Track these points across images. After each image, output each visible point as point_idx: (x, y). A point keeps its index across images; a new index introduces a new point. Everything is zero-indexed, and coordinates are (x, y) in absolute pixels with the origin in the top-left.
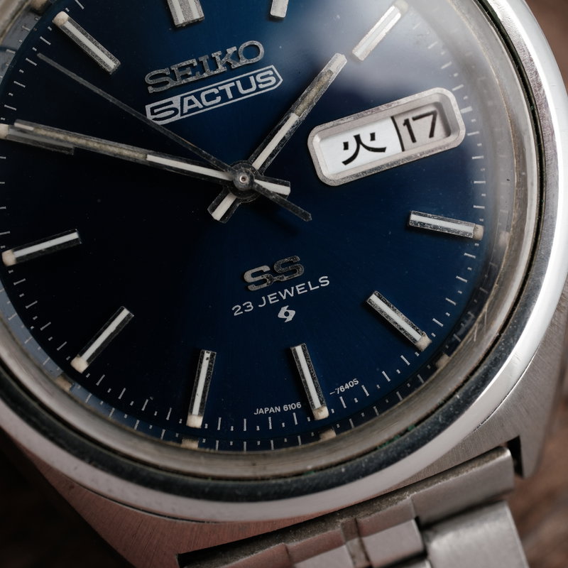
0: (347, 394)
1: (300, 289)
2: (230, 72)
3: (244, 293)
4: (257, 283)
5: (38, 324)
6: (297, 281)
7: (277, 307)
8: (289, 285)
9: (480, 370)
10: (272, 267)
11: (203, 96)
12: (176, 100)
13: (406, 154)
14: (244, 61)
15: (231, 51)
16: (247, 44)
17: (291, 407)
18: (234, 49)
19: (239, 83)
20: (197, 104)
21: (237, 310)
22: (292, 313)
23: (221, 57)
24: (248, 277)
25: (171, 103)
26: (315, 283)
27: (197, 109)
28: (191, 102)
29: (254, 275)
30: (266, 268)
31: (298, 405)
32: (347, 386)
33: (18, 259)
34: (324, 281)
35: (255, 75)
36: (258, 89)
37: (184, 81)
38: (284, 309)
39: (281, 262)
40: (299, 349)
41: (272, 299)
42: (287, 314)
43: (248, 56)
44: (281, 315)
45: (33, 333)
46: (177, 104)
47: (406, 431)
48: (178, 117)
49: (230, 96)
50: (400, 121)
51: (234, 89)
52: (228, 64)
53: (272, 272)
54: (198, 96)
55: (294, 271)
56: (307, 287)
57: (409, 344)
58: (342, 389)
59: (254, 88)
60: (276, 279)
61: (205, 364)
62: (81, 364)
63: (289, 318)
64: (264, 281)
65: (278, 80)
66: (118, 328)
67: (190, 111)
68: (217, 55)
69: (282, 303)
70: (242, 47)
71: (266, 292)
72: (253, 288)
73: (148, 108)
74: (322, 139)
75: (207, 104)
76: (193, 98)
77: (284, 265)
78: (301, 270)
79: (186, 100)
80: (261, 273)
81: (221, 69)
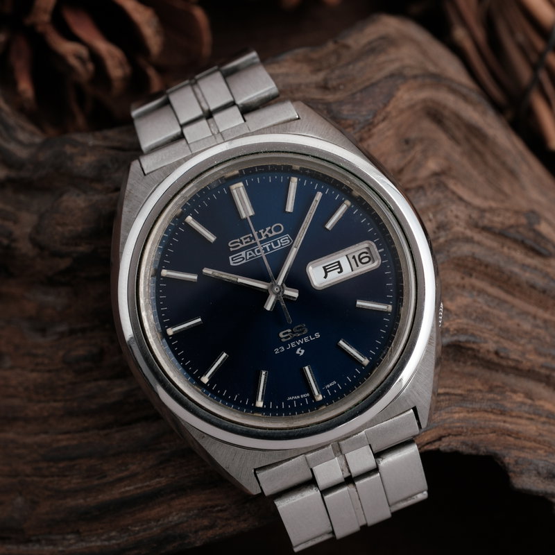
0: (331, 389)
1: (306, 339)
2: (268, 239)
3: (279, 343)
4: (285, 338)
5: (184, 362)
6: (305, 336)
7: (296, 349)
8: (300, 338)
9: (391, 374)
10: (292, 330)
11: (256, 250)
12: (243, 253)
13: (354, 273)
14: (274, 233)
15: (268, 229)
16: (275, 225)
17: (304, 395)
18: (270, 228)
19: (272, 244)
20: (253, 255)
21: (277, 351)
22: (303, 351)
23: (264, 232)
24: (281, 335)
25: (241, 255)
26: (313, 336)
27: (253, 257)
28: (250, 254)
29: (284, 334)
30: (289, 331)
31: (308, 395)
32: (331, 385)
33: (174, 332)
34: (317, 335)
35: (280, 240)
36: (282, 246)
37: (247, 244)
38: (299, 349)
39: (296, 327)
40: (307, 368)
41: (293, 345)
42: (300, 352)
43: (276, 231)
44: (298, 352)
45: (182, 366)
46: (244, 255)
47: (358, 404)
48: (245, 261)
49: (269, 250)
50: (350, 257)
51: (270, 247)
52: (267, 235)
53: (293, 332)
54: (253, 251)
55: (303, 331)
56: (309, 339)
57: (359, 363)
58: (328, 386)
59: (280, 245)
60: (294, 335)
61: (263, 377)
62: (205, 379)
63: (302, 354)
64: (289, 337)
65: (291, 241)
66: (221, 362)
67: (250, 258)
68: (261, 231)
69: (298, 347)
70: (273, 227)
71: (290, 342)
72: (283, 340)
73: (230, 258)
74: (313, 268)
75: (258, 254)
76: (251, 252)
77: (298, 329)
78: (306, 331)
79: (248, 253)
80: (287, 333)
81: (264, 238)
